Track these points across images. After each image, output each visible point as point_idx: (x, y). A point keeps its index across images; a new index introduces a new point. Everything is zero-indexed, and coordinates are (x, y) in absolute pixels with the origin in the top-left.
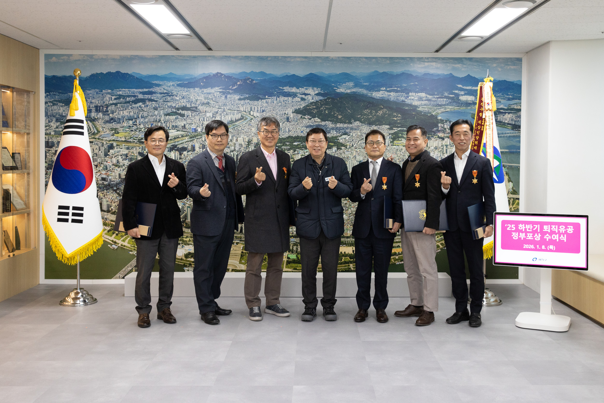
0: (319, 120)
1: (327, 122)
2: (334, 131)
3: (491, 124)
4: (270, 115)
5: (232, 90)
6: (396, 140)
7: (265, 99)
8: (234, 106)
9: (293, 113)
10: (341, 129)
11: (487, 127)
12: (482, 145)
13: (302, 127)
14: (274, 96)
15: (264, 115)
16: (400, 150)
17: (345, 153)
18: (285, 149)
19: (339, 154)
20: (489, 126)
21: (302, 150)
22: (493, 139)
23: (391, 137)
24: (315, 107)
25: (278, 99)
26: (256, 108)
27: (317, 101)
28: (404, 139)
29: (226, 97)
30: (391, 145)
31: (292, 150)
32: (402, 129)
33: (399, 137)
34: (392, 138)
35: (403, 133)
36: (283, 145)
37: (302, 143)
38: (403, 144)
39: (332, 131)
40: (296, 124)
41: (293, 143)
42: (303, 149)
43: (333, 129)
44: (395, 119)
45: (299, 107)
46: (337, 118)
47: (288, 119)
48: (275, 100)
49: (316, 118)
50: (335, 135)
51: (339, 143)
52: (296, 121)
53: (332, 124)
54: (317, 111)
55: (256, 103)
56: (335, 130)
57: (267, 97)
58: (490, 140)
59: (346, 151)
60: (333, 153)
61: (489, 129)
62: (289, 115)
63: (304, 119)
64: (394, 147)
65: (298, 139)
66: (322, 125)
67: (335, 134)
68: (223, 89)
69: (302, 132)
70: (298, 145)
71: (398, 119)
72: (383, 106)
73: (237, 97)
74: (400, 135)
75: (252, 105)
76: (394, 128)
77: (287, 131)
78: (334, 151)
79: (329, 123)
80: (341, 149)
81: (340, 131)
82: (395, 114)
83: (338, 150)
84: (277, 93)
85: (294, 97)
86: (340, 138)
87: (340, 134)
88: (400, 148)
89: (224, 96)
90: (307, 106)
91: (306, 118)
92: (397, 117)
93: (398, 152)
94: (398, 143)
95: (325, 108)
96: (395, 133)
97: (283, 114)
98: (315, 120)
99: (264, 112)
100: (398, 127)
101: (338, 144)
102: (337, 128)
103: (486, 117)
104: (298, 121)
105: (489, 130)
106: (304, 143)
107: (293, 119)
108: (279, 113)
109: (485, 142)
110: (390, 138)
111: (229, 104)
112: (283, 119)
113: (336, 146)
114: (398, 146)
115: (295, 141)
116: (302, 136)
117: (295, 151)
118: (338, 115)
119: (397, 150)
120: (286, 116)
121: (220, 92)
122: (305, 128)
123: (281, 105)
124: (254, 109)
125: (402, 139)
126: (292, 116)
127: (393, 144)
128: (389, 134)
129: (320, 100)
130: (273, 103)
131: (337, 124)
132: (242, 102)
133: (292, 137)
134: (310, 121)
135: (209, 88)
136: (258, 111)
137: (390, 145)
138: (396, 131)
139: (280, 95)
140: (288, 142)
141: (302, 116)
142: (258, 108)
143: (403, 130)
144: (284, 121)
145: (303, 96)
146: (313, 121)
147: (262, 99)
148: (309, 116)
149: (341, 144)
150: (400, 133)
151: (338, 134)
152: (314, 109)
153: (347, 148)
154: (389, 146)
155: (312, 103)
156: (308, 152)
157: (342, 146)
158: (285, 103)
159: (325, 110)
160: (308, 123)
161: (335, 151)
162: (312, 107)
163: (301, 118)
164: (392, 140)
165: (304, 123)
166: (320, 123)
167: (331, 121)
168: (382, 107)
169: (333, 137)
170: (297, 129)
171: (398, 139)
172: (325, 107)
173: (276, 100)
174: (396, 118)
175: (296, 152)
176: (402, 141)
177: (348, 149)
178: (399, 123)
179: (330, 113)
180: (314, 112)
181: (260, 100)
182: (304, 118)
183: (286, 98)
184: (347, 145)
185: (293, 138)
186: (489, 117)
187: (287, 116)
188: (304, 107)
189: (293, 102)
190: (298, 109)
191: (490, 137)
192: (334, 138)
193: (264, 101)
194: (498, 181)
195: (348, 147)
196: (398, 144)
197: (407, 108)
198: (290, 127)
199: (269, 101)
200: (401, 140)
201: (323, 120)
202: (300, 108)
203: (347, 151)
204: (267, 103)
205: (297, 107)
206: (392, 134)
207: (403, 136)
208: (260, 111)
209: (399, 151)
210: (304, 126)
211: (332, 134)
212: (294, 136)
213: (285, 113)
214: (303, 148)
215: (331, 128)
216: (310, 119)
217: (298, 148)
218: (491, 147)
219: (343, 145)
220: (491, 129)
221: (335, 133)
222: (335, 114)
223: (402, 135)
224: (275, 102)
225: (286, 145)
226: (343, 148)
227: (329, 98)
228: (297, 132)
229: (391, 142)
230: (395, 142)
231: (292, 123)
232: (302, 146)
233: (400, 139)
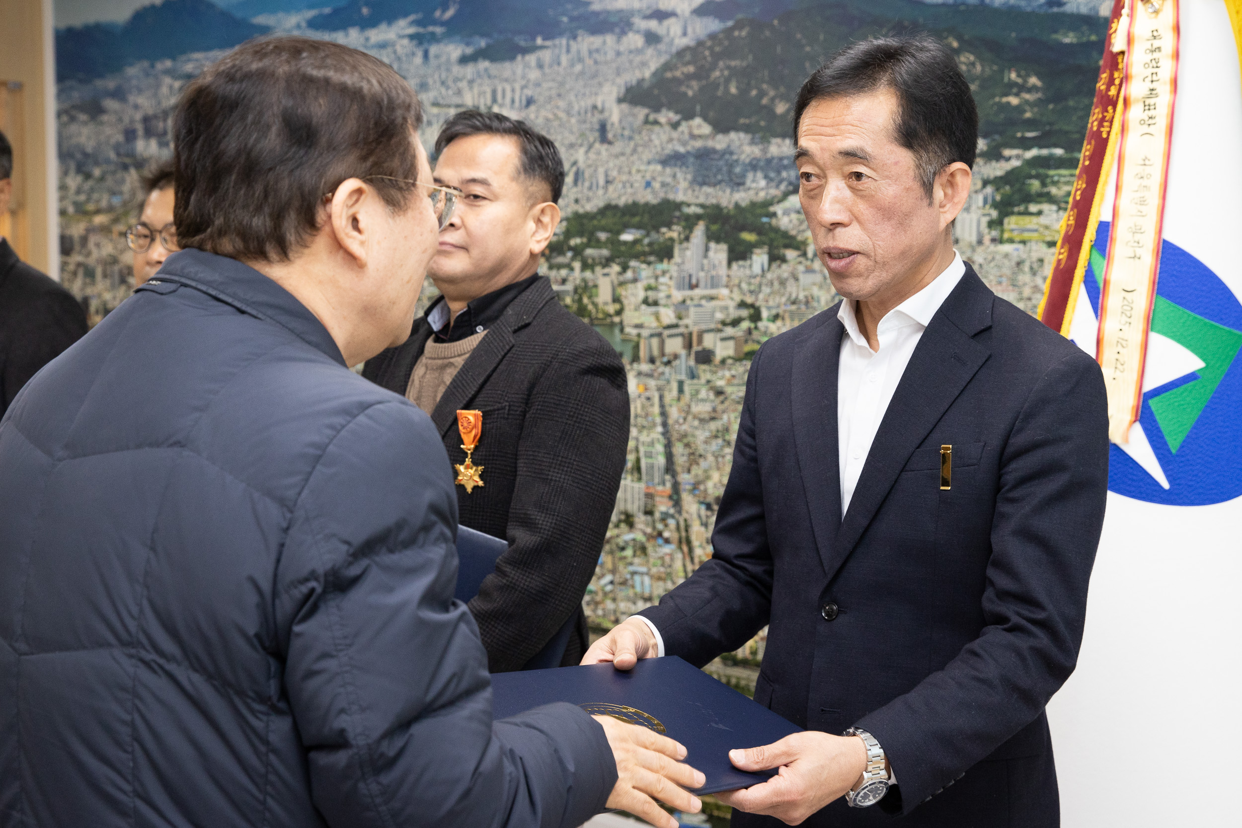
0: (706, 129)
1: (733, 135)
2: (759, 175)
3: (1164, 90)
4: (551, 116)
5: (442, 24)
6: (1012, 213)
7: (534, 49)
8: (448, 88)
9: (620, 101)
10: (785, 168)
11: (1136, 113)
12: (1090, 234)
13: (649, 163)
14: (561, 34)
15: (532, 116)
16: (1031, 268)
17: (797, 279)
18: (593, 259)
19: (776, 285)
20: (1147, 107)
21: (649, 263)
22: (1164, 198)
23: (994, 200)
24: (691, 69)
25: (574, 46)
26: (508, 88)
27: (700, 43)
28: (1054, 207)
29: (426, 55)
30: (993, 240)
31: (618, 264)
32: (1045, 152)
33: (1029, 198)
34: (995, 205)
35: (1047, 176)
36: (588, 245)
37: (648, 235)
38: (1047, 232)
39: (750, 176)
40: (628, 151)
41: (619, 232)
42: (652, 258)
43: (754, 166)
44: (1014, 101)
45: (638, 75)
46: (769, 111)
47: (603, 128)
48: (564, 50)
49: (698, 121)
50: (762, 194)
51: (776, 230)
52: (631, 138)
53: (753, 142)
54: (702, 89)
55: (506, 68)
56: (762, 169)
57: (539, 41)
58: (1143, 202)
59: (801, 268)
60: (753, 281)
61: (1142, 122)
62: (606, 114)
63: (657, 128)
64: (1007, 248)
65: (634, 215)
66: (714, 151)
67: (762, 189)
68: (417, 23)
69: (648, 184)
70: (636, 242)
71: (1027, 102)
72: (959, 38)
73: (454, 50)
74: (1035, 184)
75: (497, 82)
76: (1007, 152)
77: (602, 182)
78: (757, 269)
79: (739, 139)
80: (783, 260)
81: (779, 172)
82: (1013, 76)
83: (774, 265)
84: (572, 19)
85: (624, 33)
86: (778, 209)
87: (783, 187)
88: (1035, 256)
89: (420, 54)
90: (666, 67)
91: (662, 119)
92: (1022, 88)
93: (1025, 277)
94: (1023, 230)
95: (726, 73)
96: (1010, 178)
97: (589, 108)
98: (690, 127)
99: (533, 108)
100: (1026, 144)
101: (772, 235)
102: (769, 161)
103: (1130, 41)
104: (637, 137)
105: (1145, 129)
106: (654, 236)
107: (619, 131)
108: (576, 108)
109: (1107, 217)
110: (985, 201)
111: (435, 82)
112: (588, 133)
113: (764, 243)
114: (1024, 242)
115: (625, 227)
116: (647, 204)
117: (625, 268)
118: (773, 100)
119: (1019, 264)
120: (598, 117)
121: (412, 37)
122: (659, 167)
123: (582, 73)
124: (504, 96)
125: (1046, 207)
126: (615, 114)
127: (1002, 231)
128: (985, 183)
129: (712, 36)
130: (559, 64)
131: (769, 142)
132: (469, 70)
133: (616, 207)
134: (675, 135)
135: (383, 26)
136: (513, 101)
137: (987, 239)
138: (1015, 163)
139: (580, 28)
140: (603, 229)
141: (647, 116)
142: (513, 90)
143: (1050, 157)
144: (591, 139)
145: (653, 25)
146: (686, 131)
147: (525, 51)
148: (671, 114)
149: (785, 235)
150: (1037, 177)
151: (774, 192)
152: (689, 77)
153: (804, 254)
154: (980, 242)
155: (680, 54)
156: (668, 275)
157: (787, 246)
158: (596, 62)
159: (728, 81)
160: (670, 146)
161: (763, 271)
162: (683, 73)
163: (646, 122)
164: (994, 214)
165: (656, 146)
166: (710, 143)
167: (747, 129)
168: (955, 44)
169: (753, 204)
170: (634, 171)
171: (1022, 208)
172: (728, 67)
173: (568, 51)
174: (1017, 95)
175: (629, 274)
176: (1042, 220)
177: (812, 260)
178: (1031, 124)
179: (744, 92)
180: (690, 93)
181: (519, 58)
182: (656, 123)
183: (596, 41)
184: (805, 243)
185: (619, 214)
186: (1157, 43)
187: (601, 117)
188: (654, 74)
189: (618, 54)
190: (634, 82)
191: (1145, 182)
192: (758, 211)
193: (532, 58)
194: (1166, 485)
195: (810, 251)
196: (1026, 235)
197: (1069, 39)
198: (611, 165)
199: (546, 56)
200: (1040, 213)
201: (721, 127)
202: (643, 80)
203: (809, 270)
204: (540, 66)
205: (631, 77)
206: (997, 182)
207: (1048, 194)
208: (521, 101)
209: (1026, 268)
210: (657, 157)
211: (749, 189)
212: (622, 202)
213: (595, 107)
214: (651, 253)
215: (747, 161)
216: (675, 126)
217: (636, 256)
218: (1139, 252)
219: (791, 242)
220: (1162, 122)
221: (763, 183)
222: (762, 94)
223: (1044, 184)
224: (564, 59)
225: (598, 244)
226: (791, 254)
227: (739, 26)
228: (632, 186)
229: (991, 224)
230: (1012, 223)
231: (618, 147)
232: (650, 244)
233: (1033, 208)
